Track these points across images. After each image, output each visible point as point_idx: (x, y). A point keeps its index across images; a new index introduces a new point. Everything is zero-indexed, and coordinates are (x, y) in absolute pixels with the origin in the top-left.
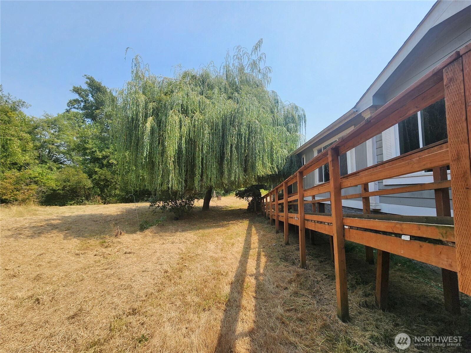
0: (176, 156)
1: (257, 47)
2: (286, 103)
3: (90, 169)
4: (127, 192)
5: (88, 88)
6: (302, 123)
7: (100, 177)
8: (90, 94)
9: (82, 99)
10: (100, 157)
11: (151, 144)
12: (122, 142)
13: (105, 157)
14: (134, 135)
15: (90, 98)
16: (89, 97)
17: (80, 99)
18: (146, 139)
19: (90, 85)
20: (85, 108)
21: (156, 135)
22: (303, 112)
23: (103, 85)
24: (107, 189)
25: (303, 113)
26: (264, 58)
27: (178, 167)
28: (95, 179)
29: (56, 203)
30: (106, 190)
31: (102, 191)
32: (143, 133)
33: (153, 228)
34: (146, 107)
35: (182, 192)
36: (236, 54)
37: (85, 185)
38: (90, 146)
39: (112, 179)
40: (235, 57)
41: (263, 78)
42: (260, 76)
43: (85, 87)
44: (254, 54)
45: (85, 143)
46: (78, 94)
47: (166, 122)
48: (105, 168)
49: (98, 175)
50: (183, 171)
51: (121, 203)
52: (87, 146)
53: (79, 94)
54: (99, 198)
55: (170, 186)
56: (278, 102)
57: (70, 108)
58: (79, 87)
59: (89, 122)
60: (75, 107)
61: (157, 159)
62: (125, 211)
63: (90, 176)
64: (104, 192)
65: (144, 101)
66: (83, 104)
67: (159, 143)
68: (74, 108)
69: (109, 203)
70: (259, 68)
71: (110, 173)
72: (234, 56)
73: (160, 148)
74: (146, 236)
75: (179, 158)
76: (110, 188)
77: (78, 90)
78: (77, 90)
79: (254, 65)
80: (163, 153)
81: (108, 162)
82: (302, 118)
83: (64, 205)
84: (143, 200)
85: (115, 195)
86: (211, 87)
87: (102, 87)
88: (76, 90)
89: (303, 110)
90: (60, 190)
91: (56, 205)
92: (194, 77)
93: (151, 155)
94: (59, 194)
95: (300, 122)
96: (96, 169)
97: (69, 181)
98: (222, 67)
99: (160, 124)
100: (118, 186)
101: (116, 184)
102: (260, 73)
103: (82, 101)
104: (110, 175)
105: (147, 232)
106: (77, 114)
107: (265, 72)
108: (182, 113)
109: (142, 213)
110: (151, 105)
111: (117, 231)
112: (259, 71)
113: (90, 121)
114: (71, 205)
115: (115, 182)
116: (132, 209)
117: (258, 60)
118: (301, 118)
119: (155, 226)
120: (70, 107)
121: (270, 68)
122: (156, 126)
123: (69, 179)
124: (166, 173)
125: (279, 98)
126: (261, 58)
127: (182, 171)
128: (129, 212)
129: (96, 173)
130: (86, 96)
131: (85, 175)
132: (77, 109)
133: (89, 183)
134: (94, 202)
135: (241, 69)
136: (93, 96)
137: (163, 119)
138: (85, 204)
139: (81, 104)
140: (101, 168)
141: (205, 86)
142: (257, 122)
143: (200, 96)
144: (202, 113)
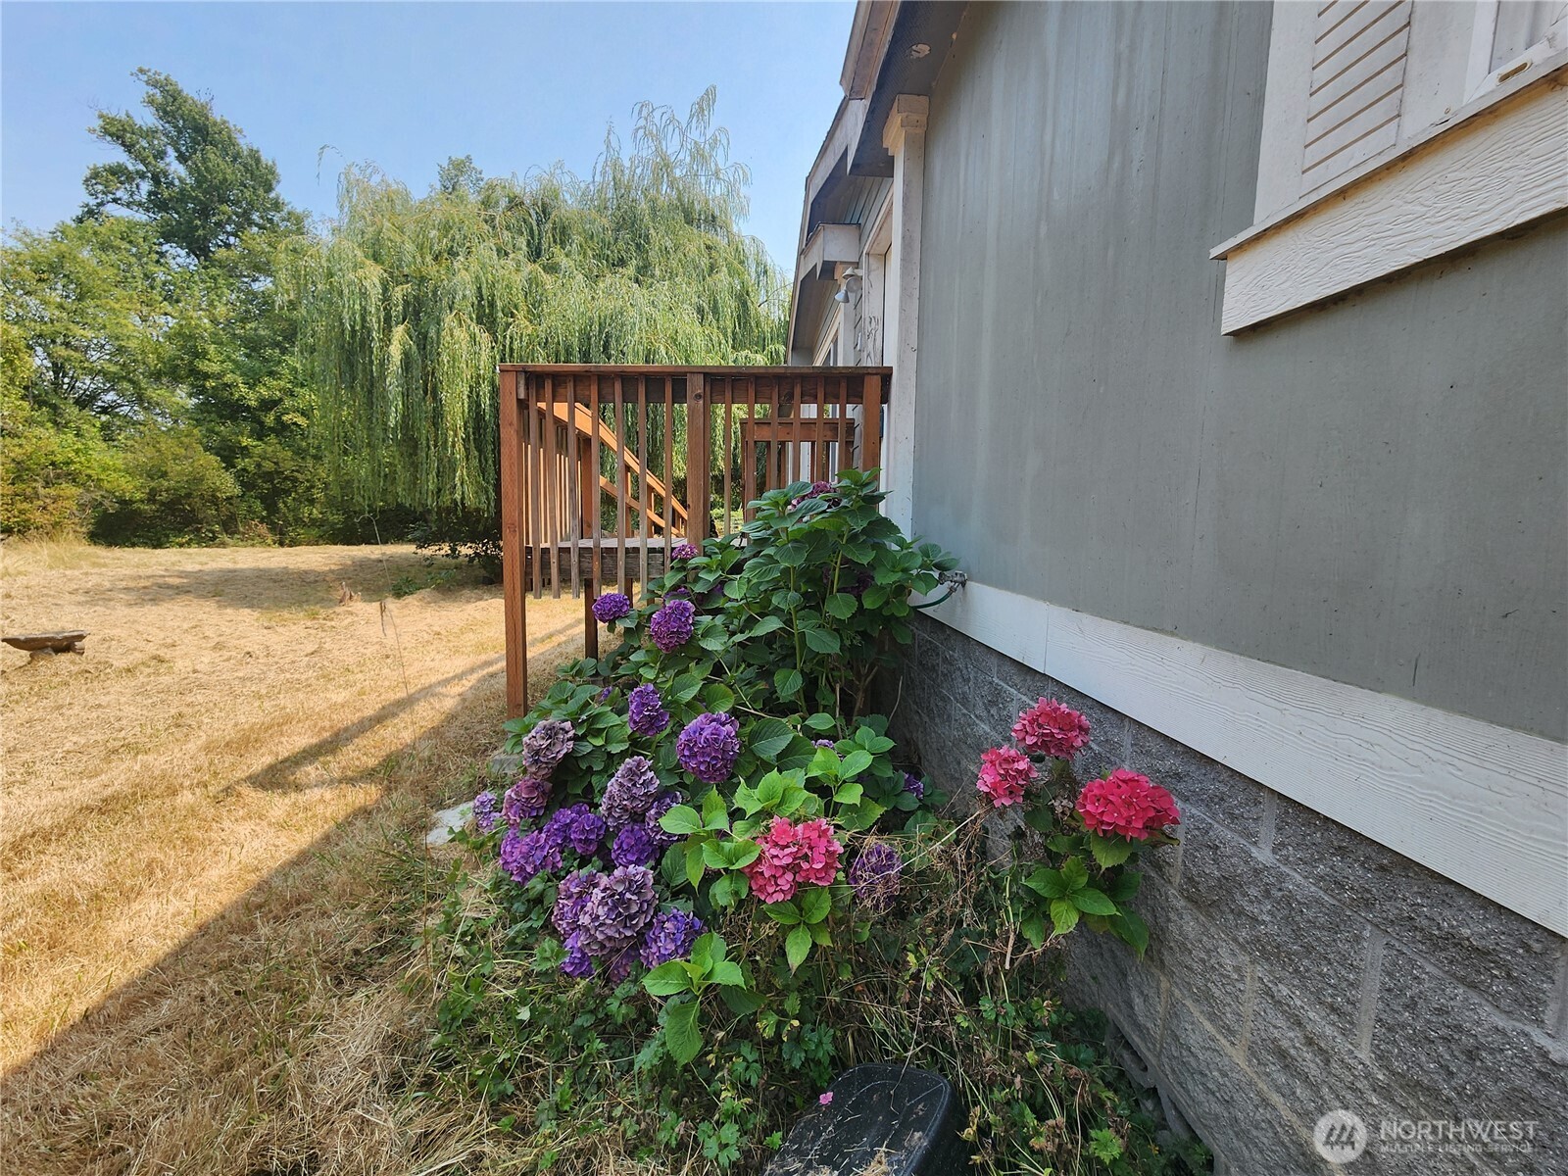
0: (471, 424)
1: (705, 104)
3: (224, 440)
4: (349, 514)
5: (157, 124)
7: (259, 465)
8: (170, 151)
9: (141, 167)
10: (253, 403)
11: (406, 395)
12: (331, 385)
13: (268, 405)
14: (360, 367)
15: (176, 169)
16: (167, 160)
17: (131, 168)
18: (393, 384)
19: (165, 112)
20: (157, 203)
21: (417, 372)
23: (217, 114)
24: (284, 503)
26: (725, 142)
27: (477, 454)
28: (244, 470)
29: (135, 540)
30: (281, 505)
31: (270, 505)
32: (382, 364)
33: (425, 592)
34: (386, 297)
35: (489, 512)
37: (218, 489)
38: (215, 368)
39: (297, 471)
40: (640, 133)
41: (729, 193)
42: (718, 190)
43: (147, 118)
44: (694, 126)
45: (196, 355)
46: (123, 144)
47: (438, 343)
48: (272, 439)
49: (251, 457)
50: (490, 462)
51: (336, 544)
52: (203, 366)
53: (129, 148)
54: (263, 529)
55: (458, 496)
57: (99, 201)
58: (124, 117)
59: (178, 260)
60: (120, 199)
61: (424, 429)
62: (349, 562)
63: (229, 464)
64: (278, 511)
65: (377, 282)
66: (146, 187)
67: (426, 393)
68: (115, 201)
69: (293, 543)
70: (716, 165)
71: (290, 454)
72: (637, 130)
73: (430, 405)
74: (407, 605)
75: (477, 429)
76: (294, 499)
77: (125, 130)
78: (118, 132)
79: (699, 155)
80: (437, 417)
81: (278, 419)
83: (158, 545)
84: (400, 538)
85: (313, 522)
86: (562, 235)
87: (215, 124)
88: (114, 130)
90: (143, 502)
91: (133, 545)
92: (515, 203)
93: (406, 423)
94: (138, 513)
96: (246, 441)
97: (164, 475)
98: (599, 169)
99: (424, 343)
100: (318, 494)
101: (313, 487)
102: (719, 178)
103: (142, 176)
104: (293, 460)
105: (409, 599)
106: (132, 226)
107: (731, 178)
108: (479, 322)
109: (398, 568)
110: (398, 293)
111: (341, 592)
112: (716, 173)
113: (183, 253)
114: (181, 545)
115: (308, 481)
116: (369, 559)
117: (707, 146)
119: (430, 590)
120: (100, 195)
121: (746, 170)
122: (414, 348)
123: (163, 469)
124: (446, 469)
125: (769, 261)
126: (715, 141)
127: (486, 461)
128: (362, 565)
129: (245, 451)
130: (155, 157)
131: (214, 460)
132: (128, 205)
133: (227, 484)
134: (248, 540)
135: (664, 166)
136: (182, 158)
137: (432, 333)
138: (223, 545)
139: (138, 186)
140: (260, 439)
141: (546, 232)
142: (664, 353)
143: (530, 267)
144: (534, 317)
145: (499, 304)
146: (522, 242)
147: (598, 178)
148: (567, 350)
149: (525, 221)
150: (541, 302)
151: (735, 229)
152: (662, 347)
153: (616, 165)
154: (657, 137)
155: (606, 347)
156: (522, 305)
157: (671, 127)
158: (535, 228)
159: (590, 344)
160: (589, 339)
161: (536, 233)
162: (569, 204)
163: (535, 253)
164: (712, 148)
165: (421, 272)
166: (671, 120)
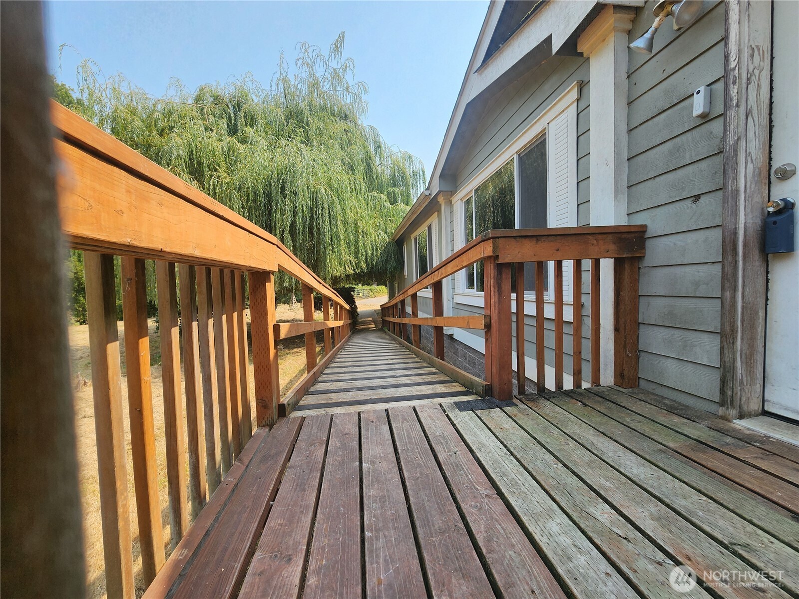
1: (339, 44)
2: (395, 149)
6: (420, 183)
22: (421, 165)
25: (421, 168)
26: (352, 67)
36: (301, 56)
40: (300, 62)
41: (355, 101)
42: (349, 99)
44: (333, 58)
56: (380, 147)
70: (347, 83)
72: (298, 60)
79: (337, 77)
82: (420, 176)
86: (251, 120)
89: (421, 162)
92: (217, 100)
95: (417, 182)
98: (274, 81)
102: (349, 92)
107: (356, 91)
108: (190, 173)
112: (347, 89)
117: (341, 70)
118: (418, 176)
119: (157, 366)
121: (365, 85)
125: (381, 140)
126: (346, 67)
135: (315, 85)
141: (241, 118)
142: (323, 191)
143: (228, 139)
144: (230, 171)
145: (206, 162)
146: (223, 123)
147: (274, 87)
148: (255, 193)
149: (224, 111)
150: (236, 161)
151: (360, 123)
152: (322, 189)
153: (285, 81)
154: (310, 66)
155: (283, 189)
156: (223, 164)
157: (318, 59)
158: (232, 115)
159: (271, 188)
160: (271, 185)
161: (233, 118)
162: (255, 102)
163: (233, 131)
164: (345, 71)
165: (147, 141)
166: (318, 55)
